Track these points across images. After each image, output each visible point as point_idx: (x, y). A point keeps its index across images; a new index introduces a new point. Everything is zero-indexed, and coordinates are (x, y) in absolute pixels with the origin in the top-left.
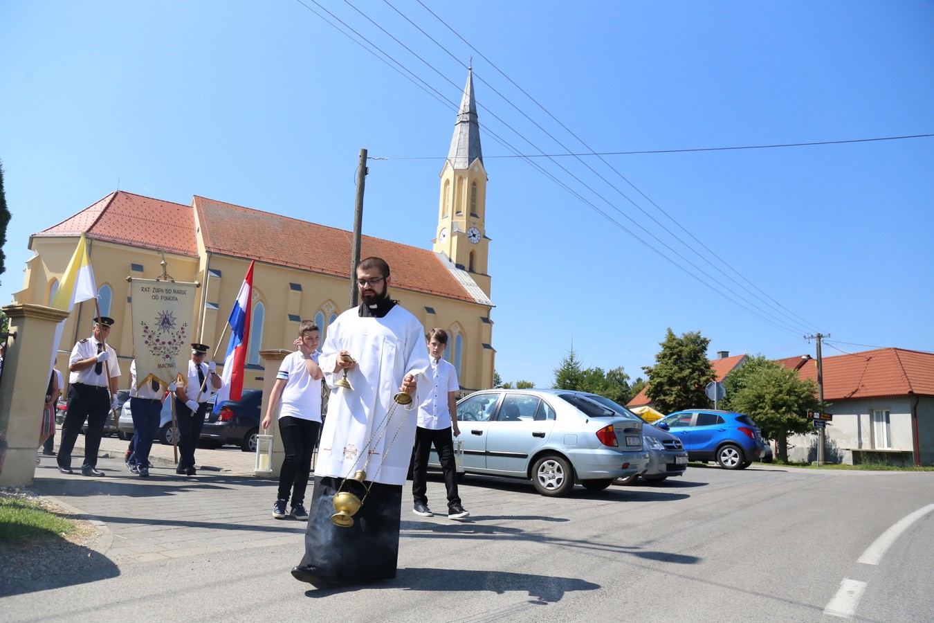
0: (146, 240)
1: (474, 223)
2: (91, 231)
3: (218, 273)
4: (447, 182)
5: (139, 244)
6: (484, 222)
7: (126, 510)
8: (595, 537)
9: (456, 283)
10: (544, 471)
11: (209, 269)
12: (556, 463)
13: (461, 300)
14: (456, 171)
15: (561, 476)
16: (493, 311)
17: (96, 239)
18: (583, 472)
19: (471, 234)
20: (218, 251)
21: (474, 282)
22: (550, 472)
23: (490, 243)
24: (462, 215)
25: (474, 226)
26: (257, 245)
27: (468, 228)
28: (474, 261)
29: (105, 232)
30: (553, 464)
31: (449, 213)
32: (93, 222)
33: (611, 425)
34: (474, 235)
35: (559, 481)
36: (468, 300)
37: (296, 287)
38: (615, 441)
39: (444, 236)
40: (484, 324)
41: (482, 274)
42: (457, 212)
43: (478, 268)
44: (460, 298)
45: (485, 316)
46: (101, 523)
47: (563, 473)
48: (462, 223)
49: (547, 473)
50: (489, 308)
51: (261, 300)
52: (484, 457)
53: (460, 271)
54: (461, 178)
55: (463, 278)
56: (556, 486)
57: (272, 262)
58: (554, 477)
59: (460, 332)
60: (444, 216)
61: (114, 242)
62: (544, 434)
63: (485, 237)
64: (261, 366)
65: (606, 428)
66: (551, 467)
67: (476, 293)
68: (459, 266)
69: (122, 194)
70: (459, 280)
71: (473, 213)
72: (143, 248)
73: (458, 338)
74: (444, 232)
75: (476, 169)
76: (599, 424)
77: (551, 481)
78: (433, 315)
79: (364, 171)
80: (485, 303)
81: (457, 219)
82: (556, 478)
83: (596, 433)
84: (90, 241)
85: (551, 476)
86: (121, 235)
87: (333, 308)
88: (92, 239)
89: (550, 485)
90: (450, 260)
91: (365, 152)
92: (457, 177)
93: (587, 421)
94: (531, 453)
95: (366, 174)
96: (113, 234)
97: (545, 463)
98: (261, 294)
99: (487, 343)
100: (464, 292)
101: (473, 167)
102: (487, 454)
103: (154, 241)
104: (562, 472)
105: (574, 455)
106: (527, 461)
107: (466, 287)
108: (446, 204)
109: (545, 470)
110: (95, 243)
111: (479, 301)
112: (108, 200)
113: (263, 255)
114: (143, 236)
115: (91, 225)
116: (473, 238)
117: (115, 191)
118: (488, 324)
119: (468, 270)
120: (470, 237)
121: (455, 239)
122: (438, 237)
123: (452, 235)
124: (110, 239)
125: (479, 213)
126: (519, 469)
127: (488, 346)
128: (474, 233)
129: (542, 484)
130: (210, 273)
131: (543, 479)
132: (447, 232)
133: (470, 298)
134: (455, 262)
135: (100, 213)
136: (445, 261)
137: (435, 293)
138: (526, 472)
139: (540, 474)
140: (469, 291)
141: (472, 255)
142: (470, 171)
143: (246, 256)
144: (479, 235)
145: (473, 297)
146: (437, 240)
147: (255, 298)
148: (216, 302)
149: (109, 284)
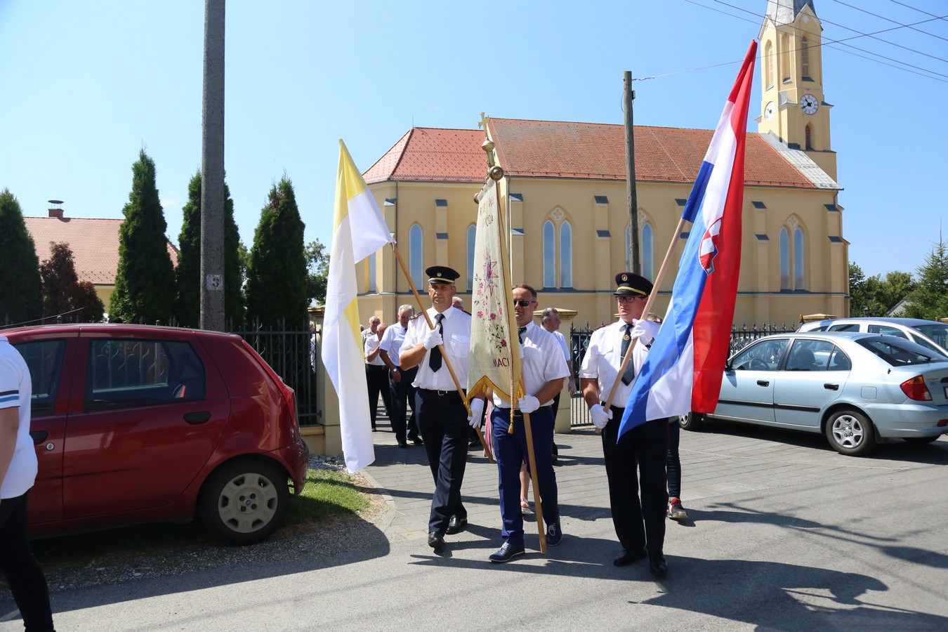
0: (446, 174)
1: (808, 90)
2: (395, 174)
3: (519, 196)
4: (769, 44)
5: (440, 179)
6: (821, 84)
7: (413, 483)
8: (855, 521)
9: (790, 168)
10: (840, 427)
11: (509, 194)
12: (853, 418)
13: (797, 188)
14: (778, 29)
15: (860, 433)
16: (840, 195)
17: (401, 181)
18: (885, 429)
19: (806, 104)
20: (516, 174)
21: (813, 163)
22: (847, 428)
23: (831, 110)
24: (791, 82)
25: (809, 92)
26: (556, 160)
27: (800, 97)
28: (812, 137)
29: (407, 173)
30: (850, 420)
31: (775, 83)
32: (396, 164)
33: (921, 376)
34: (809, 105)
35: (857, 438)
36: (806, 186)
37: (602, 200)
38: (926, 394)
39: (770, 112)
40: (829, 212)
41: (824, 151)
42: (785, 80)
43: (817, 144)
44: (796, 185)
45: (831, 202)
46: (390, 497)
47: (861, 430)
48: (792, 91)
49: (843, 428)
50: (834, 192)
51: (566, 219)
52: (772, 410)
53: (794, 152)
54: (786, 36)
55: (800, 161)
56: (854, 444)
57: (573, 176)
58: (851, 434)
59: (799, 226)
60: (768, 88)
61: (417, 181)
62: (838, 386)
63: (824, 104)
64: (574, 288)
65: (916, 379)
66: (847, 422)
67: (817, 176)
68: (793, 146)
69: (417, 130)
70: (793, 163)
71: (805, 77)
72: (445, 182)
73: (798, 233)
74: (770, 107)
75: (805, 19)
76: (905, 374)
77: (848, 439)
78: (764, 210)
79: (630, 96)
80: (829, 187)
81: (785, 88)
82: (855, 435)
83: (901, 386)
84: (395, 183)
85: (847, 433)
86: (423, 173)
87: (645, 217)
88: (397, 181)
89: (847, 443)
90: (781, 140)
91: (629, 74)
92: (781, 36)
93: (889, 371)
94: (824, 406)
95: (633, 98)
96: (415, 173)
97: (840, 418)
98: (565, 211)
99: (835, 234)
100: (800, 176)
101: (801, 18)
102: (775, 406)
103: (453, 173)
104: (861, 428)
105: (874, 410)
106: (819, 416)
107: (803, 171)
108: (770, 72)
109: (841, 425)
110: (400, 184)
111: (821, 185)
112: (406, 139)
113: (563, 170)
114: (442, 170)
115: (394, 167)
116: (808, 108)
117: (411, 128)
118: (836, 212)
119: (805, 148)
120: (804, 107)
121: (785, 113)
122: (762, 114)
123: (780, 109)
124: (413, 178)
125: (813, 75)
126: (812, 423)
127: (838, 239)
128: (809, 101)
129: (838, 441)
130: (512, 198)
131: (839, 436)
132: (774, 106)
133: (810, 183)
134: (787, 141)
135: (400, 154)
136: (774, 143)
137: (763, 184)
138: (819, 427)
139: (835, 430)
140: (807, 175)
141: (808, 130)
142: (797, 25)
143: (545, 175)
144: (816, 103)
145: (813, 181)
146: (763, 118)
147: (560, 217)
148: (521, 228)
149: (419, 224)
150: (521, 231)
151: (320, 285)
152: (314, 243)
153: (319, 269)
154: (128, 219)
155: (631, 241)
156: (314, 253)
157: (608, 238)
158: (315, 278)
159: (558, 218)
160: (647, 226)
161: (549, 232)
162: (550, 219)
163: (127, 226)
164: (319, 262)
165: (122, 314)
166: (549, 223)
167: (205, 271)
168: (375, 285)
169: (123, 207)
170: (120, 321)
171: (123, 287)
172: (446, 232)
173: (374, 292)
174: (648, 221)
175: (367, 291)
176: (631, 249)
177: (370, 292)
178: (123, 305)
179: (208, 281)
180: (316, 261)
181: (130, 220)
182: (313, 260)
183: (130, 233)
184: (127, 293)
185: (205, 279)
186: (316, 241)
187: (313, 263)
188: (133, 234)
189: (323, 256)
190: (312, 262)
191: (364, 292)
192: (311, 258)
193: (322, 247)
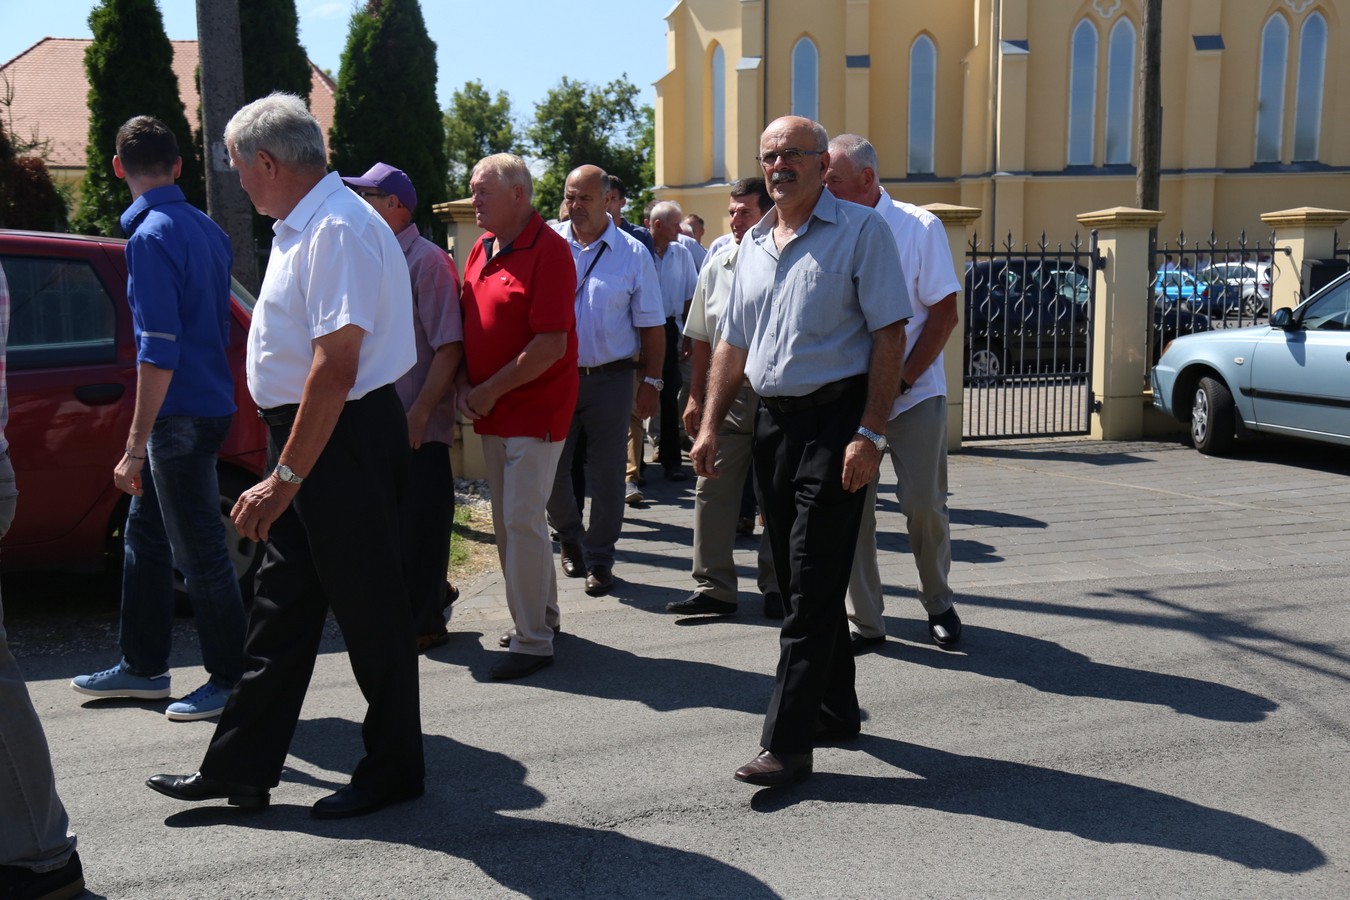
51: (1125, 14)
147: (1111, 10)
148: (1022, 37)
149: (811, 38)
150: (1023, 44)
151: (630, 165)
152: (618, 82)
153: (629, 135)
154: (98, 38)
155: (1143, 56)
156: (618, 103)
157: (1217, 53)
158: (620, 153)
159: (1106, 13)
160: (1315, 18)
161: (1084, 44)
162: (1088, 15)
163: (96, 51)
164: (629, 122)
165: (99, 217)
166: (1086, 27)
167: (208, 136)
168: (722, 167)
169: (89, 15)
170: (94, 231)
171: (97, 167)
172: (865, 53)
173: (722, 180)
174: (1318, 8)
175: (709, 178)
176: (1142, 76)
177: (714, 180)
178: (98, 201)
179: (215, 154)
180: (623, 120)
181: (101, 38)
182: (617, 117)
183: (101, 63)
184: (104, 179)
185: (210, 149)
186: (622, 79)
187: (618, 125)
188: (107, 65)
189: (638, 108)
190: (614, 121)
191: (702, 181)
192: (612, 113)
193: (633, 90)
